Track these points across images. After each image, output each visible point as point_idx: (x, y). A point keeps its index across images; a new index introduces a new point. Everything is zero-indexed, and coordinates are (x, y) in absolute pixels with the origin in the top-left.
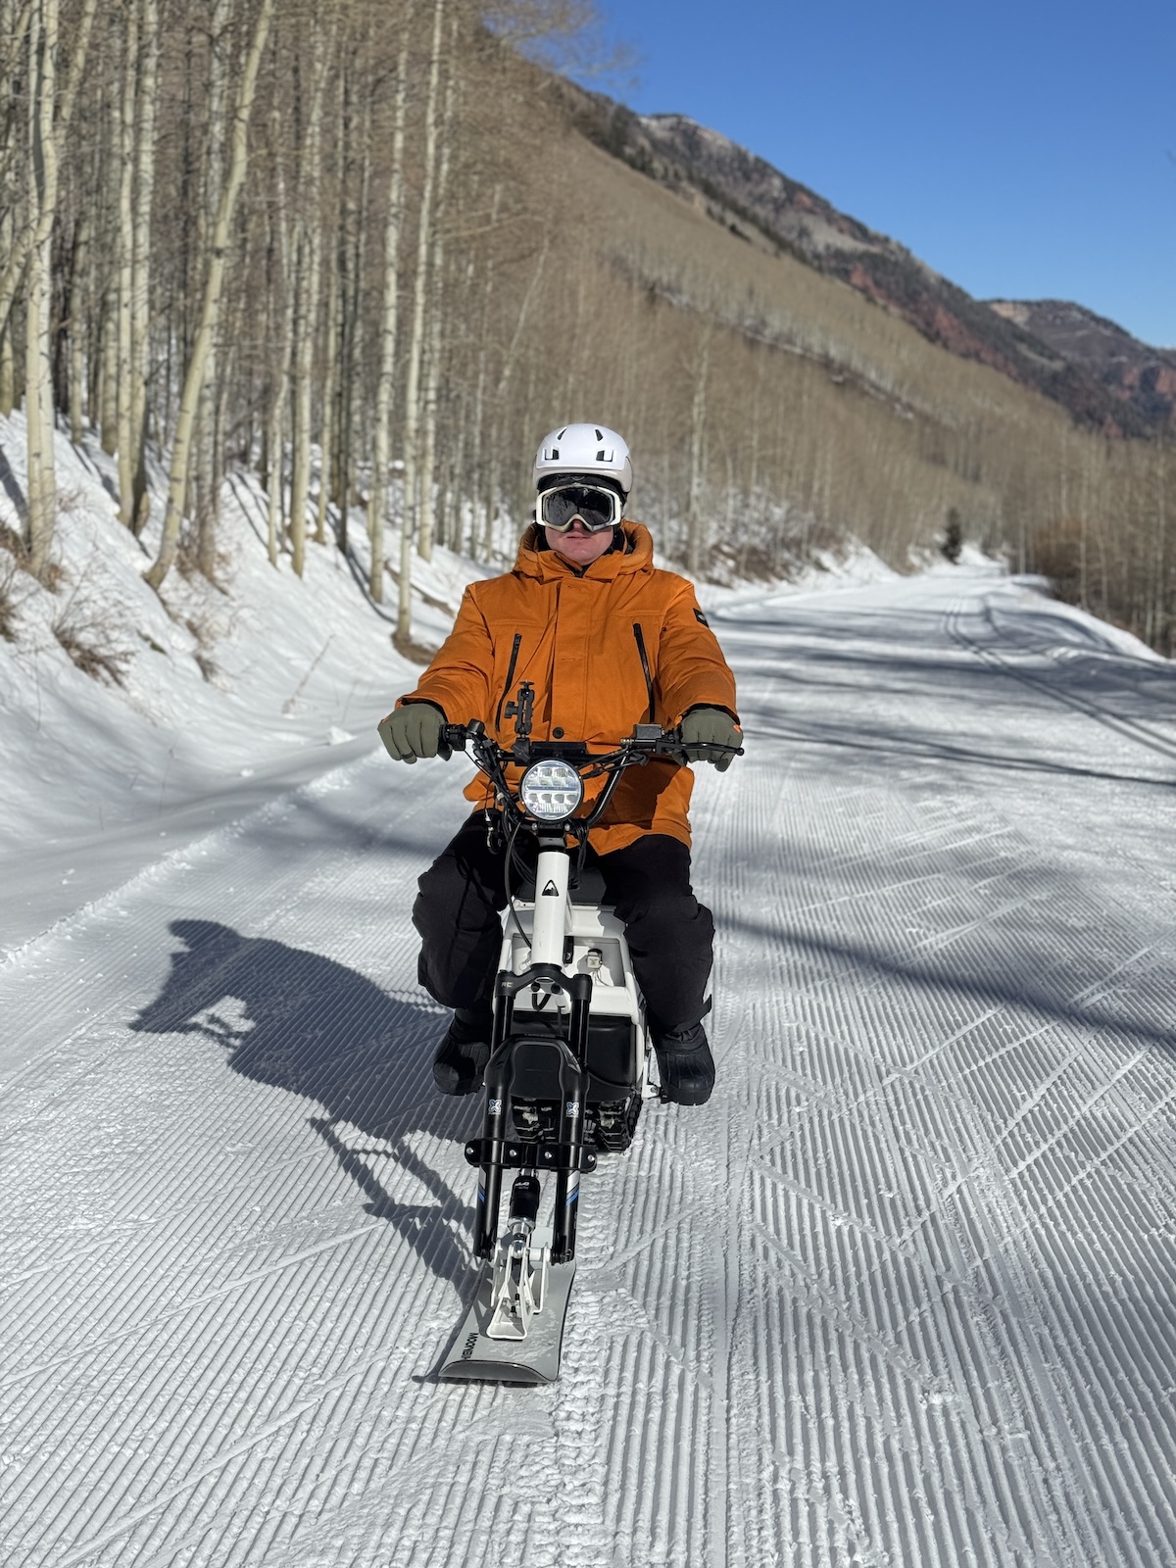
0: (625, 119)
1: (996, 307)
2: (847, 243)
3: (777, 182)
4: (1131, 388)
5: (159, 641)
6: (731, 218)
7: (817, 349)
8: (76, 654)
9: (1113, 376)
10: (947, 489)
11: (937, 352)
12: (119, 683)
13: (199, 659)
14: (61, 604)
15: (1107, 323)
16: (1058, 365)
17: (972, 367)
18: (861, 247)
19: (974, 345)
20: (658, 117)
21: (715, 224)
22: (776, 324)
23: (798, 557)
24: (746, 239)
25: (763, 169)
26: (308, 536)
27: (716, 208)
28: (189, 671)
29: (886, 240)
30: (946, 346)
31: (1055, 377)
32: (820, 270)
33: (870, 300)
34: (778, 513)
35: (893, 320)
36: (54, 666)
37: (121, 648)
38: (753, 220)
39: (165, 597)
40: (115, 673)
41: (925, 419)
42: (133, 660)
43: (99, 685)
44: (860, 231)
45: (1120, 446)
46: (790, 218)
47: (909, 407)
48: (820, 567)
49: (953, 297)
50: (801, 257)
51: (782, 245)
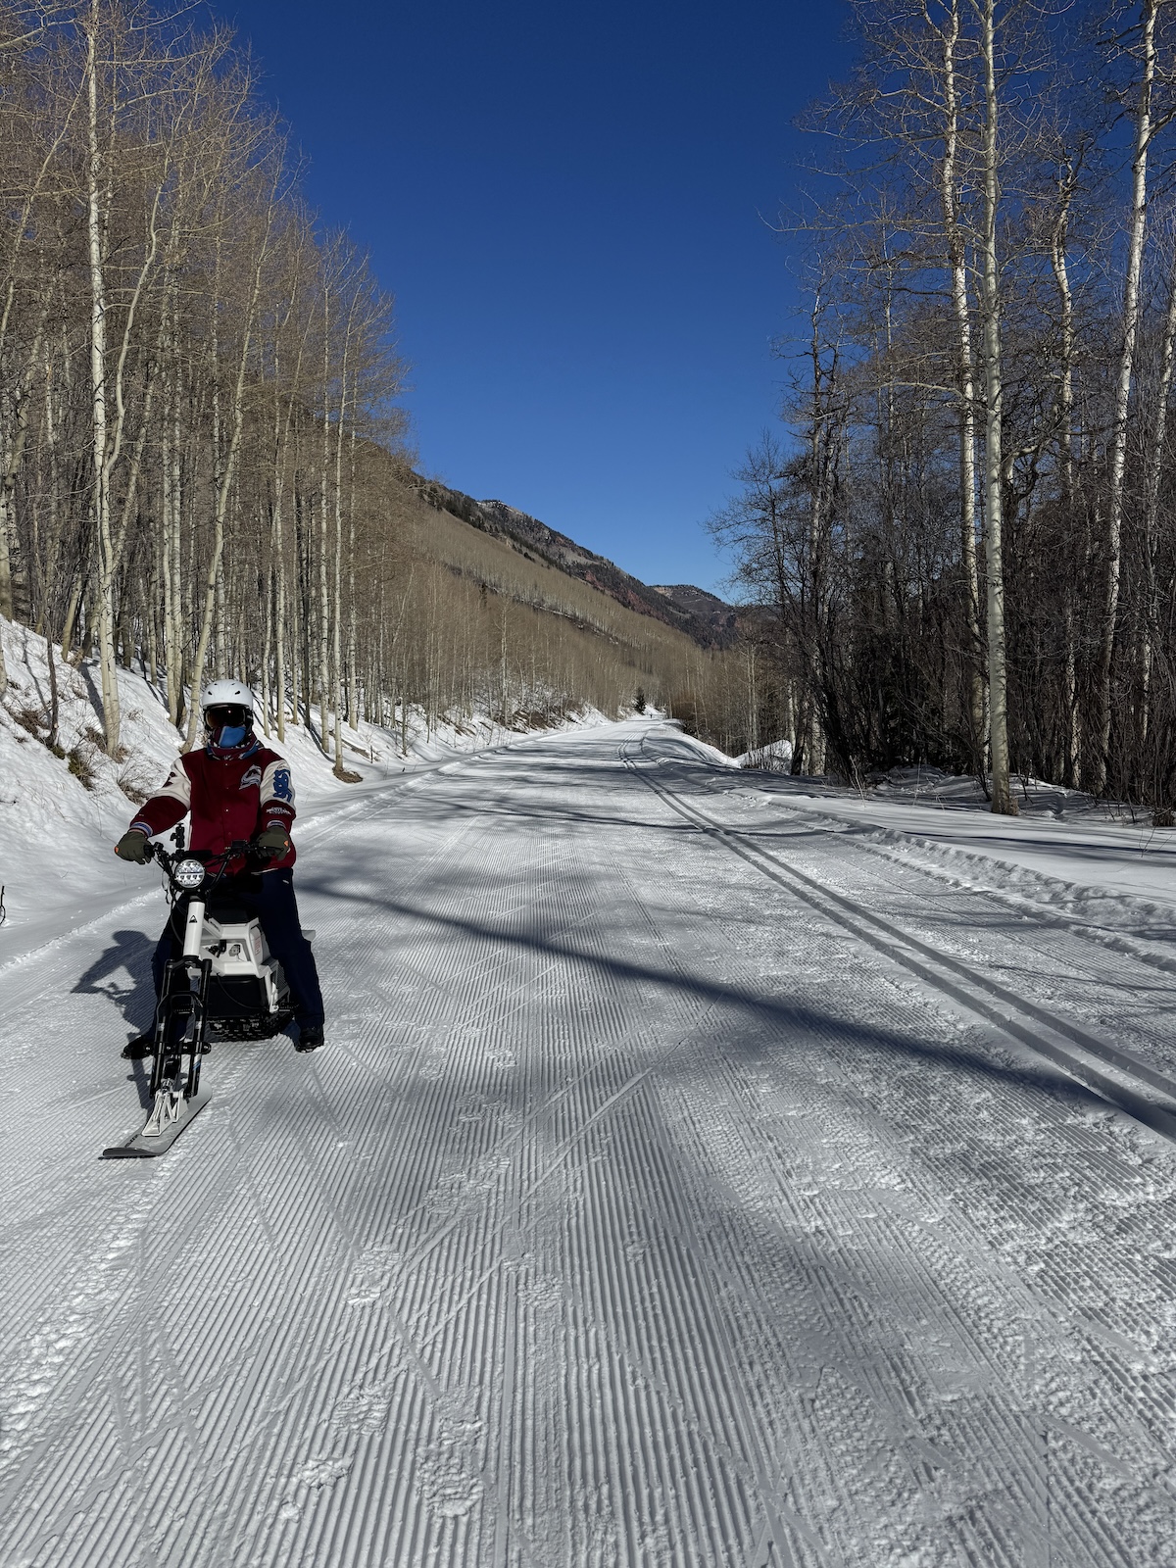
1: (657, 589)
2: (583, 560)
3: (547, 532)
4: (723, 626)
6: (525, 550)
7: (570, 612)
8: (131, 794)
9: (714, 620)
10: (637, 677)
11: (628, 612)
14: (121, 768)
15: (709, 595)
16: (688, 616)
17: (646, 618)
18: (590, 562)
19: (647, 607)
20: (487, 502)
21: (517, 553)
22: (549, 601)
23: (559, 715)
24: (533, 560)
25: (540, 526)
26: (288, 721)
27: (517, 545)
29: (602, 558)
30: (633, 609)
31: (686, 621)
32: (569, 574)
33: (595, 588)
34: (548, 694)
35: (607, 598)
38: (536, 550)
41: (624, 644)
44: (588, 554)
45: (719, 654)
46: (554, 549)
47: (617, 639)
48: (570, 720)
49: (635, 585)
50: (561, 568)
51: (551, 562)
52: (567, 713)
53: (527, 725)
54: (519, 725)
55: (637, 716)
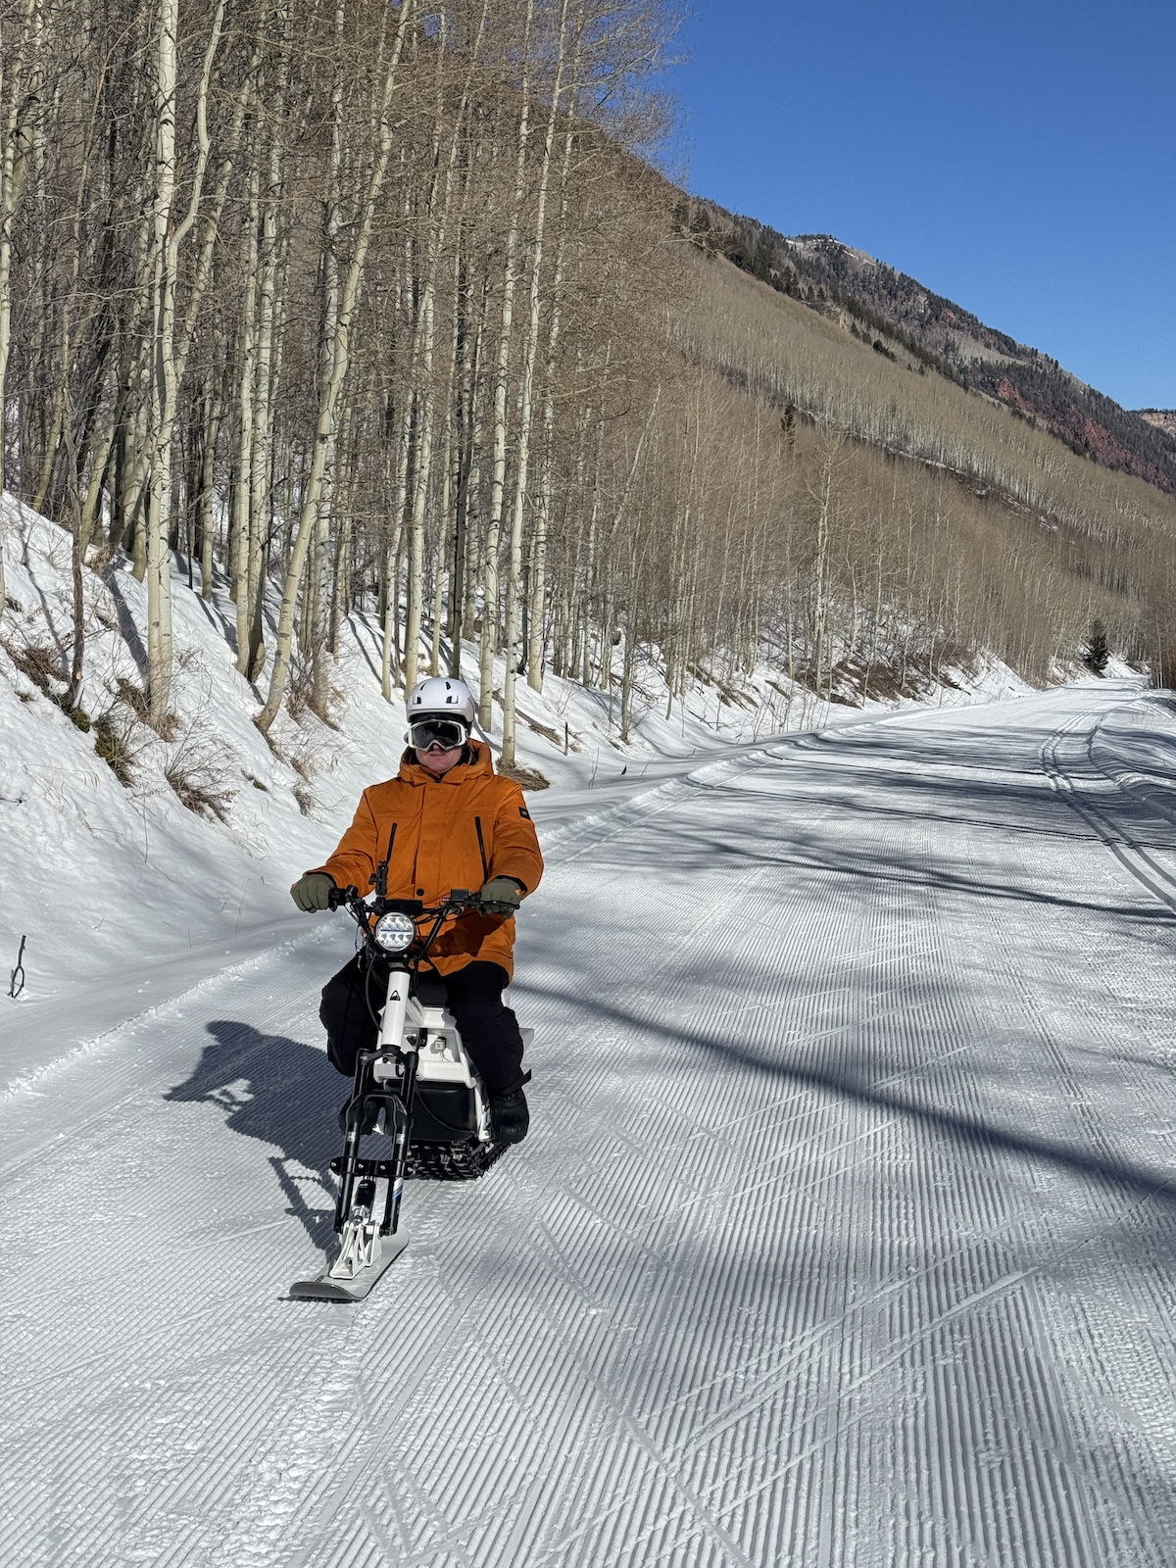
0: (772, 240)
1: (1146, 417)
2: (993, 357)
3: (922, 299)
5: (261, 779)
6: (875, 335)
7: (960, 464)
8: (185, 794)
10: (1092, 600)
11: (1084, 464)
12: (222, 819)
13: (297, 795)
14: (172, 750)
17: (1120, 478)
18: (1008, 360)
19: (1123, 455)
20: (804, 238)
21: (859, 342)
22: (919, 439)
23: (925, 674)
24: (892, 356)
25: (909, 286)
26: (422, 670)
27: (861, 327)
28: (289, 806)
29: (1035, 353)
30: (1094, 459)
32: (965, 386)
33: (1017, 413)
34: (906, 630)
35: (1041, 436)
36: (163, 806)
37: (223, 788)
38: (899, 337)
39: (273, 737)
40: (218, 811)
41: (1070, 530)
42: (236, 798)
43: (204, 821)
44: (1006, 344)
46: (936, 333)
47: (1054, 520)
48: (948, 683)
49: (1102, 407)
50: (947, 373)
51: (928, 360)
52: (942, 669)
53: (859, 689)
54: (844, 690)
55: (1088, 680)
